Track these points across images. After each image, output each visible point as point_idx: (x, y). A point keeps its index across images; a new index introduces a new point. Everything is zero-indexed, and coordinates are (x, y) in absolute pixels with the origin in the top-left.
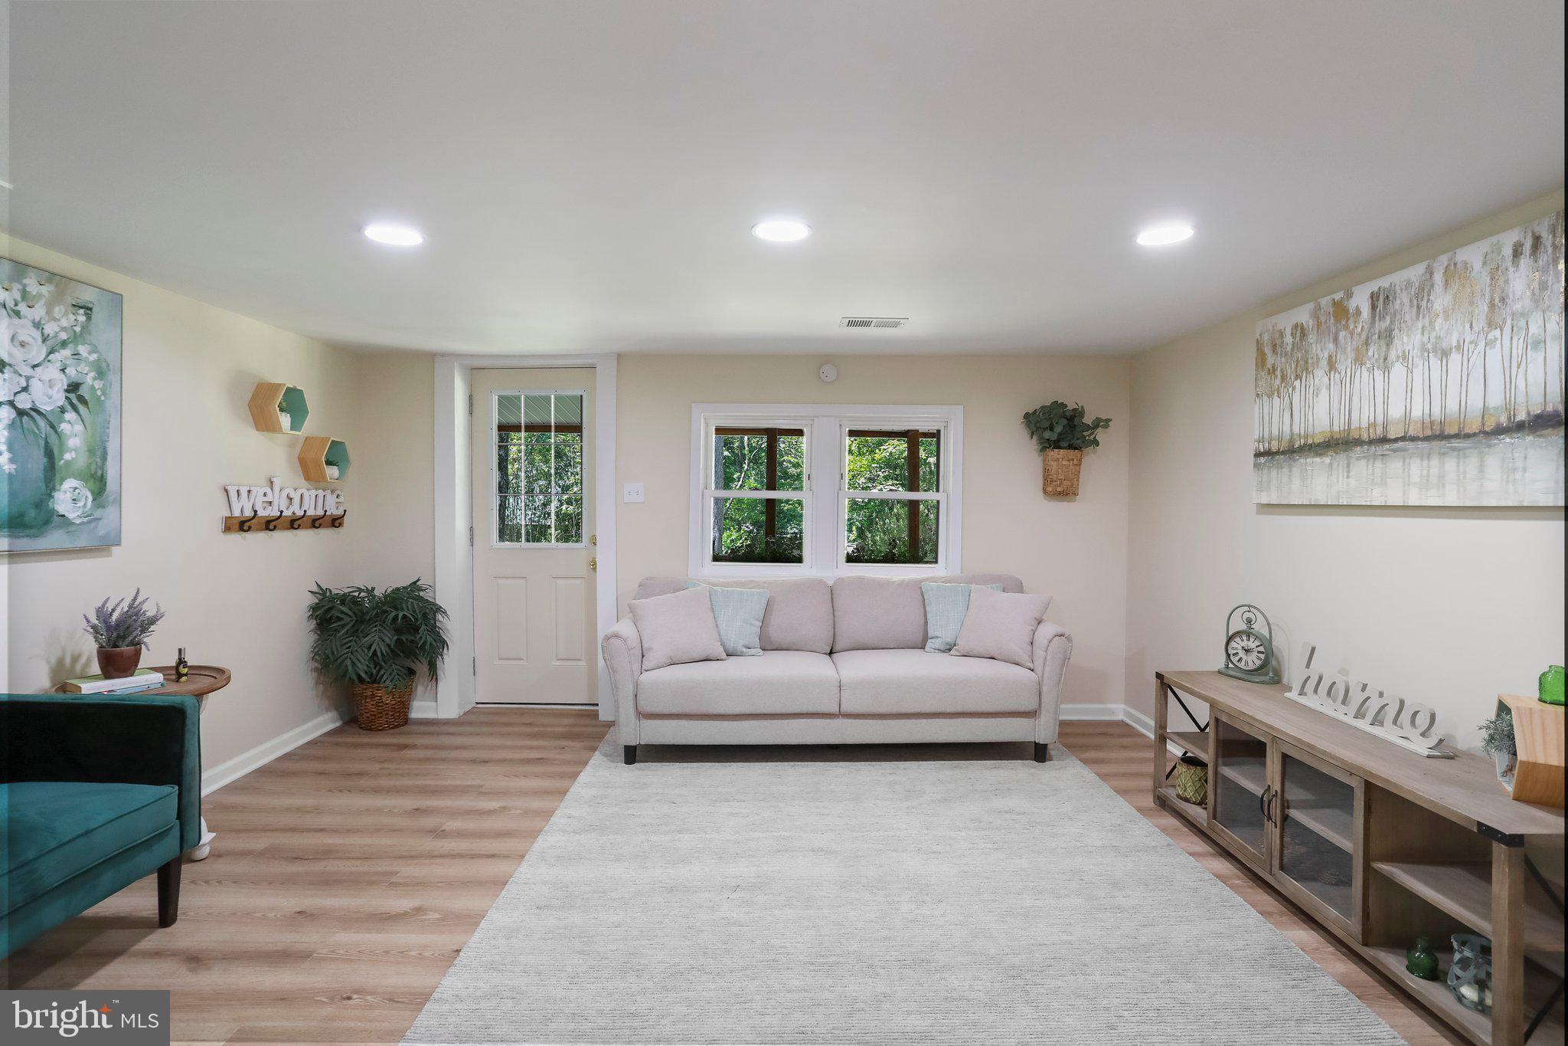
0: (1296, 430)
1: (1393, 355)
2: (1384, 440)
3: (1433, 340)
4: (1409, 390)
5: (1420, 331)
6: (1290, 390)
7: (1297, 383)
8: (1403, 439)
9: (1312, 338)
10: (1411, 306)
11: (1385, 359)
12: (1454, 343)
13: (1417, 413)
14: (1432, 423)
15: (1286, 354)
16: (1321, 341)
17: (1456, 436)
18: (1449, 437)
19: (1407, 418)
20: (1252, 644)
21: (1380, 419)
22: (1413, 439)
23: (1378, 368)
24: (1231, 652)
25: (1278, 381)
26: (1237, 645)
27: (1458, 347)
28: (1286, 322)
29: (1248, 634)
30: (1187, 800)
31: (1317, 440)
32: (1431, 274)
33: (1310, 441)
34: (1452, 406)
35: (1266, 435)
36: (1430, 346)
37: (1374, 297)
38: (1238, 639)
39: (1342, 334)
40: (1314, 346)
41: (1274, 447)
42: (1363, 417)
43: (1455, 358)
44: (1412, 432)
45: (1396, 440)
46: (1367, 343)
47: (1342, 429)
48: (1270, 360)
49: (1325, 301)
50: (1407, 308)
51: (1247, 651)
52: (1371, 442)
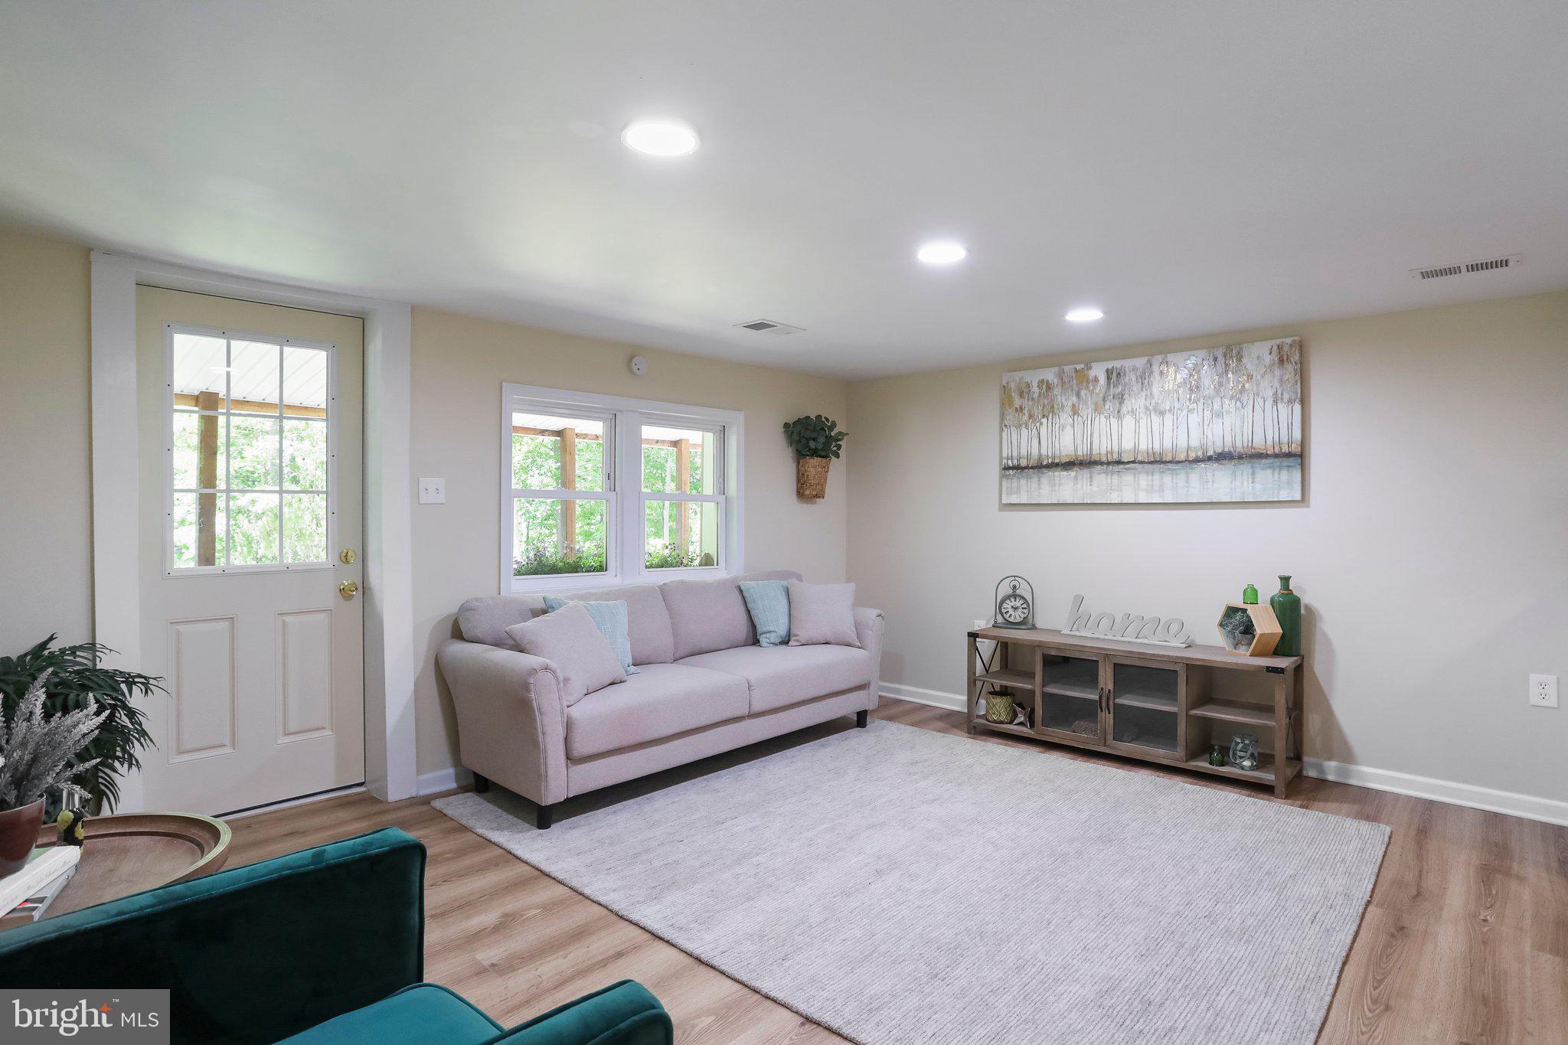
0: (1044, 452)
1: (1124, 410)
2: (1119, 462)
3: (1153, 404)
4: (1137, 433)
5: (1144, 397)
6: (1038, 425)
7: (1044, 420)
8: (1133, 462)
9: (1057, 391)
10: (1137, 382)
11: (1119, 412)
12: (1168, 408)
13: (1143, 447)
14: (1154, 454)
15: (1033, 399)
16: (1065, 395)
17: (1170, 462)
18: (1166, 462)
19: (1136, 450)
20: (1018, 603)
21: (1116, 449)
22: (1141, 462)
23: (1113, 417)
24: (1004, 611)
25: (1026, 418)
26: (1008, 605)
27: (1170, 410)
28: (1033, 377)
29: (1015, 596)
30: (1002, 722)
31: (1064, 460)
32: (1151, 365)
33: (1057, 461)
34: (1168, 444)
35: (1015, 454)
36: (1151, 407)
37: (1109, 373)
38: (1008, 602)
39: (1083, 392)
40: (1059, 397)
41: (1024, 463)
42: (1102, 447)
43: (1168, 417)
44: (1140, 458)
45: (1129, 463)
46: (1104, 401)
47: (1085, 453)
48: (1017, 402)
49: (1067, 368)
50: (1134, 383)
51: (1015, 609)
52: (1109, 463)
